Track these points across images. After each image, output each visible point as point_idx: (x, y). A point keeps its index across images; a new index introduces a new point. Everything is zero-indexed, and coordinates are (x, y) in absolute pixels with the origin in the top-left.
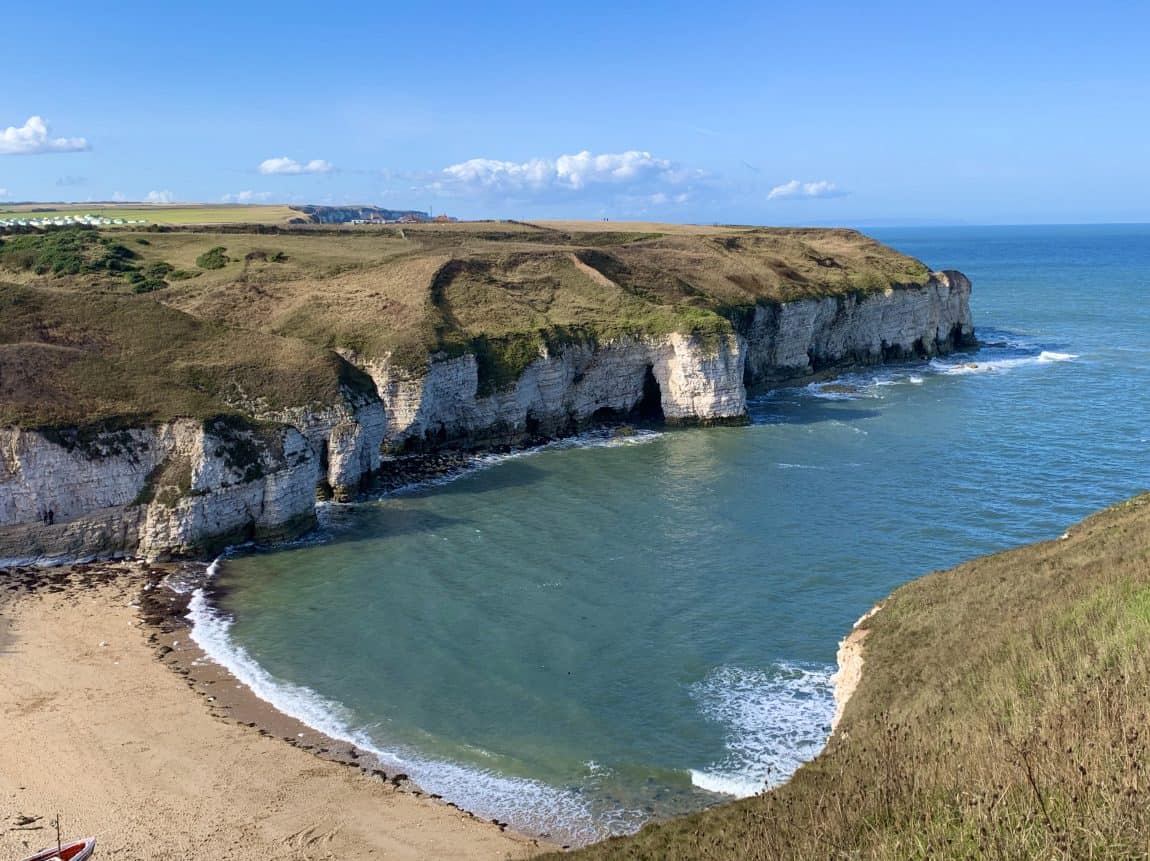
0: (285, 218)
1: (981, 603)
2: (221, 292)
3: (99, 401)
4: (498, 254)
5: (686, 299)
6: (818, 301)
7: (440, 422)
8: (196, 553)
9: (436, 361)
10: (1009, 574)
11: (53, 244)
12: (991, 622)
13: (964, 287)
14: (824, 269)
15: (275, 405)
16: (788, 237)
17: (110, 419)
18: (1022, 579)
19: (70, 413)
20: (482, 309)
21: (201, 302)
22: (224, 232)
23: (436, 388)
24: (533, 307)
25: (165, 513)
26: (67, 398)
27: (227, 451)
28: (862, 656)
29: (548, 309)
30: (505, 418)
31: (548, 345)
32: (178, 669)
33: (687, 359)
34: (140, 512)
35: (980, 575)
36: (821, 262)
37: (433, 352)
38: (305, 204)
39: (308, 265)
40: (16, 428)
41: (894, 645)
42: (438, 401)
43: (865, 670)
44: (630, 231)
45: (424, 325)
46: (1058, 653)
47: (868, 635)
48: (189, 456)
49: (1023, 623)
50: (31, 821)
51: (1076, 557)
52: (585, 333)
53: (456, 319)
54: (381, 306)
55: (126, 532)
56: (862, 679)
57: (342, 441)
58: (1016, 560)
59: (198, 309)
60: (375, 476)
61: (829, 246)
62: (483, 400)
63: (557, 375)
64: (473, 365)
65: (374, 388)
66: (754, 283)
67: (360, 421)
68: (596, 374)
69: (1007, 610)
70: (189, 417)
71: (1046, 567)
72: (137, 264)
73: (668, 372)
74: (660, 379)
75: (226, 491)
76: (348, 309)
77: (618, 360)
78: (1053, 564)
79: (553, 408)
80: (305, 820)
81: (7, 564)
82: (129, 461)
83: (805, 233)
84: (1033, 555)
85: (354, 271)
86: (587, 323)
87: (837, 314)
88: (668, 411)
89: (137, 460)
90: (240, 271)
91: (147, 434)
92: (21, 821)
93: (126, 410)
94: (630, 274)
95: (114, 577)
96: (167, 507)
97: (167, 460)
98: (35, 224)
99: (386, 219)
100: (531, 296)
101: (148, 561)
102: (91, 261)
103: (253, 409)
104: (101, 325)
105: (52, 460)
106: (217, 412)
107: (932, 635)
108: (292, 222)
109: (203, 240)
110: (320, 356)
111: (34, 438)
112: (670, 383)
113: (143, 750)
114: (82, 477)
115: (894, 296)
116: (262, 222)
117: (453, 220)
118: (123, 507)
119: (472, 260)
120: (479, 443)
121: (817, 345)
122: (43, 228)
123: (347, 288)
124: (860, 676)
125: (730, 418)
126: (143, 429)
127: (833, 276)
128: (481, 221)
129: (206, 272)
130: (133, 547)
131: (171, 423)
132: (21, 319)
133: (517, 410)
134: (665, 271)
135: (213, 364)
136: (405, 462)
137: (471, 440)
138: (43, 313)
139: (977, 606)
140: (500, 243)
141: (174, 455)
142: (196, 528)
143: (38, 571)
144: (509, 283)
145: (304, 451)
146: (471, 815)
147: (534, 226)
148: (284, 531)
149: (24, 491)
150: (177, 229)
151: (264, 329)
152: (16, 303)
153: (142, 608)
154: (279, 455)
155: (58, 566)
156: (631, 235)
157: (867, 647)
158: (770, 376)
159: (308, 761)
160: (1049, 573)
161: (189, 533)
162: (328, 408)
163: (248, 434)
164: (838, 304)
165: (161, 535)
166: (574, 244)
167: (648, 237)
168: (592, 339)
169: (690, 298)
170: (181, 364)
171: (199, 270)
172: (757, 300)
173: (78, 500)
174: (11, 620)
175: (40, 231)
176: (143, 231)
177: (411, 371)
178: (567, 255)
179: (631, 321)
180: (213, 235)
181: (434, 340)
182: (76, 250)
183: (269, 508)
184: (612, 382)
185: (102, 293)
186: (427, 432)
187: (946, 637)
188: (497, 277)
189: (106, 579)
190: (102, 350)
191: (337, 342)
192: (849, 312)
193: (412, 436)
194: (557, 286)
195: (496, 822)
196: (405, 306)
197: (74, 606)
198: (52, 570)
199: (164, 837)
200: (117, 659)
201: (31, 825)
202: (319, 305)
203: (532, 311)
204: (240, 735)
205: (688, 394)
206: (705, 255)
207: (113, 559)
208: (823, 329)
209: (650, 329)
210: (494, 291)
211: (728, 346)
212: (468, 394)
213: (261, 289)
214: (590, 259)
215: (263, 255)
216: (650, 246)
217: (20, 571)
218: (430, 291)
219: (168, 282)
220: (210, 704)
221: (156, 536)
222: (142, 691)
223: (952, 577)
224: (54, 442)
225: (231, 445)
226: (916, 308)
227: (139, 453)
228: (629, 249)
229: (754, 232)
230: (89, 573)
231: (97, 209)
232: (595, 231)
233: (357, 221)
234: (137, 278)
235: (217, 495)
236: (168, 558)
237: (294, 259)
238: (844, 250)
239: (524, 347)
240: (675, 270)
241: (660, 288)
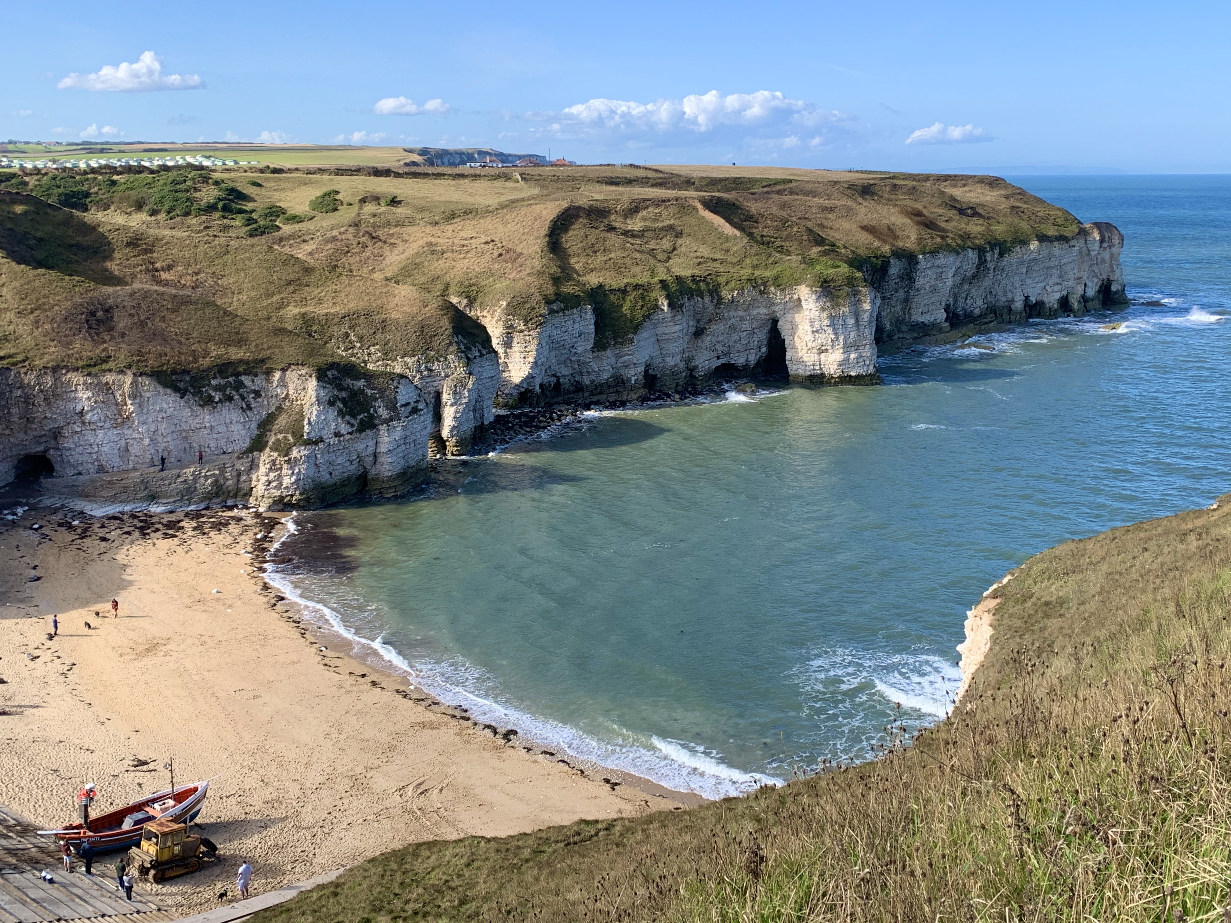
0: (399, 160)
1: (1121, 574)
2: (334, 237)
3: (211, 346)
4: (619, 200)
5: (816, 250)
6: (958, 254)
7: (554, 375)
8: (309, 502)
9: (552, 312)
10: (1152, 545)
11: (165, 184)
12: (1132, 593)
13: (1116, 241)
14: (966, 219)
15: (387, 354)
16: (928, 184)
17: (223, 365)
18: (1166, 550)
19: (183, 357)
20: (601, 258)
21: (314, 247)
22: (337, 174)
23: (551, 341)
24: (654, 257)
25: (278, 462)
26: (180, 343)
27: (339, 400)
28: (991, 625)
29: (669, 258)
30: (622, 373)
31: (668, 297)
32: (290, 618)
33: (815, 313)
34: (253, 460)
35: (1120, 544)
36: (961, 212)
37: (548, 302)
38: (419, 146)
39: (421, 210)
40: (129, 372)
41: (1026, 615)
42: (553, 353)
43: (994, 640)
44: (758, 176)
45: (540, 274)
46: (1203, 623)
47: (998, 604)
48: (301, 404)
49: (1167, 592)
50: (145, 763)
51: (1225, 528)
52: (708, 284)
53: (574, 268)
54: (496, 253)
55: (239, 481)
56: (991, 649)
57: (455, 393)
58: (1160, 530)
59: (311, 254)
60: (487, 430)
61: (971, 194)
62: (600, 354)
63: (677, 328)
64: (590, 316)
65: (488, 339)
66: (891, 233)
67: (474, 372)
68: (717, 328)
69: (1148, 581)
70: (302, 364)
71: (1192, 537)
72: (250, 206)
73: (794, 328)
74: (785, 333)
75: (340, 441)
76: (462, 256)
77: (741, 313)
78: (1200, 534)
79: (673, 363)
80: (416, 771)
81: (120, 509)
82: (242, 408)
83: (946, 180)
84: (1178, 525)
85: (470, 216)
86: (710, 275)
87: (978, 268)
88: (793, 369)
89: (249, 408)
90: (353, 215)
91: (260, 381)
92: (136, 763)
93: (239, 356)
94: (756, 222)
95: (226, 525)
96: (279, 455)
97: (280, 409)
98: (147, 164)
99: (503, 162)
100: (652, 245)
101: (261, 510)
102: (202, 203)
103: (366, 358)
104: (214, 269)
105: (165, 406)
106: (330, 360)
107: (1065, 606)
108: (406, 164)
109: (316, 182)
110: (434, 304)
111: (147, 383)
112: (796, 338)
113: (255, 697)
114: (194, 423)
115: (1039, 251)
116: (375, 165)
117: (571, 164)
118: (236, 455)
119: (590, 207)
120: (595, 399)
121: (956, 300)
122: (155, 168)
123: (463, 234)
124: (988, 645)
125: (859, 377)
126: (256, 376)
127: (975, 227)
128: (601, 165)
129: (319, 216)
130: (245, 495)
131: (284, 370)
132: (133, 261)
133: (635, 364)
134: (794, 219)
135: (326, 311)
136: (519, 416)
137: (586, 394)
138: (155, 255)
139: (1117, 577)
140: (620, 189)
141: (288, 404)
142: (308, 477)
143: (151, 516)
144: (629, 231)
145: (417, 402)
146: (582, 772)
147: (656, 171)
148: (396, 483)
149: (137, 436)
150: (290, 171)
151: (378, 276)
152: (128, 244)
153: (254, 557)
154: (392, 406)
155: (171, 512)
156: (760, 180)
157: (997, 617)
158: (903, 332)
159: (420, 713)
160: (1195, 544)
161: (302, 482)
162: (442, 359)
163: (361, 383)
164: (980, 258)
165: (274, 484)
166: (697, 190)
167: (777, 182)
168: (715, 292)
169: (820, 249)
170: (293, 311)
171: (313, 213)
172: (892, 251)
173: (191, 447)
174: (125, 565)
175: (152, 172)
176: (256, 172)
177: (526, 322)
178: (691, 202)
179: (757, 273)
180: (326, 177)
181: (550, 290)
182: (187, 191)
183: (381, 459)
184: (735, 337)
185: (215, 236)
186: (541, 386)
187: (1082, 608)
188: (617, 225)
189: (219, 526)
190: (214, 294)
191: (451, 290)
192: (991, 266)
193: (526, 389)
194: (679, 235)
195: (607, 781)
196: (521, 254)
197: (187, 552)
198: (164, 516)
199: (276, 784)
200: (230, 606)
201: (145, 768)
202: (433, 252)
203: (652, 261)
204: (352, 685)
205: (815, 351)
206: (839, 203)
207: (226, 507)
208: (961, 284)
209: (777, 281)
210: (613, 239)
211: (859, 300)
212: (585, 346)
213: (374, 235)
214: (714, 206)
215: (376, 199)
216: (779, 192)
217: (134, 516)
218: (547, 239)
219: (281, 225)
220: (322, 653)
221: (269, 485)
222: (254, 639)
223: (1091, 546)
224: (168, 387)
225: (344, 394)
226: (1064, 261)
227: (252, 400)
228: (756, 196)
229: (890, 178)
230: (202, 520)
231: (208, 149)
232: (721, 176)
233: (473, 164)
234: (250, 221)
235: (329, 445)
236: (281, 506)
237: (407, 204)
238: (988, 198)
239: (643, 298)
240: (806, 218)
241: (788, 238)
